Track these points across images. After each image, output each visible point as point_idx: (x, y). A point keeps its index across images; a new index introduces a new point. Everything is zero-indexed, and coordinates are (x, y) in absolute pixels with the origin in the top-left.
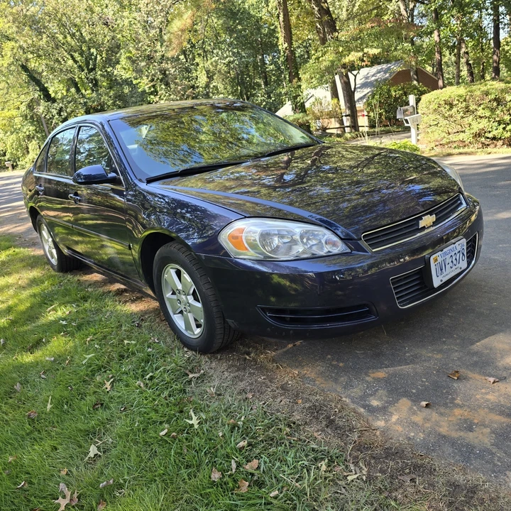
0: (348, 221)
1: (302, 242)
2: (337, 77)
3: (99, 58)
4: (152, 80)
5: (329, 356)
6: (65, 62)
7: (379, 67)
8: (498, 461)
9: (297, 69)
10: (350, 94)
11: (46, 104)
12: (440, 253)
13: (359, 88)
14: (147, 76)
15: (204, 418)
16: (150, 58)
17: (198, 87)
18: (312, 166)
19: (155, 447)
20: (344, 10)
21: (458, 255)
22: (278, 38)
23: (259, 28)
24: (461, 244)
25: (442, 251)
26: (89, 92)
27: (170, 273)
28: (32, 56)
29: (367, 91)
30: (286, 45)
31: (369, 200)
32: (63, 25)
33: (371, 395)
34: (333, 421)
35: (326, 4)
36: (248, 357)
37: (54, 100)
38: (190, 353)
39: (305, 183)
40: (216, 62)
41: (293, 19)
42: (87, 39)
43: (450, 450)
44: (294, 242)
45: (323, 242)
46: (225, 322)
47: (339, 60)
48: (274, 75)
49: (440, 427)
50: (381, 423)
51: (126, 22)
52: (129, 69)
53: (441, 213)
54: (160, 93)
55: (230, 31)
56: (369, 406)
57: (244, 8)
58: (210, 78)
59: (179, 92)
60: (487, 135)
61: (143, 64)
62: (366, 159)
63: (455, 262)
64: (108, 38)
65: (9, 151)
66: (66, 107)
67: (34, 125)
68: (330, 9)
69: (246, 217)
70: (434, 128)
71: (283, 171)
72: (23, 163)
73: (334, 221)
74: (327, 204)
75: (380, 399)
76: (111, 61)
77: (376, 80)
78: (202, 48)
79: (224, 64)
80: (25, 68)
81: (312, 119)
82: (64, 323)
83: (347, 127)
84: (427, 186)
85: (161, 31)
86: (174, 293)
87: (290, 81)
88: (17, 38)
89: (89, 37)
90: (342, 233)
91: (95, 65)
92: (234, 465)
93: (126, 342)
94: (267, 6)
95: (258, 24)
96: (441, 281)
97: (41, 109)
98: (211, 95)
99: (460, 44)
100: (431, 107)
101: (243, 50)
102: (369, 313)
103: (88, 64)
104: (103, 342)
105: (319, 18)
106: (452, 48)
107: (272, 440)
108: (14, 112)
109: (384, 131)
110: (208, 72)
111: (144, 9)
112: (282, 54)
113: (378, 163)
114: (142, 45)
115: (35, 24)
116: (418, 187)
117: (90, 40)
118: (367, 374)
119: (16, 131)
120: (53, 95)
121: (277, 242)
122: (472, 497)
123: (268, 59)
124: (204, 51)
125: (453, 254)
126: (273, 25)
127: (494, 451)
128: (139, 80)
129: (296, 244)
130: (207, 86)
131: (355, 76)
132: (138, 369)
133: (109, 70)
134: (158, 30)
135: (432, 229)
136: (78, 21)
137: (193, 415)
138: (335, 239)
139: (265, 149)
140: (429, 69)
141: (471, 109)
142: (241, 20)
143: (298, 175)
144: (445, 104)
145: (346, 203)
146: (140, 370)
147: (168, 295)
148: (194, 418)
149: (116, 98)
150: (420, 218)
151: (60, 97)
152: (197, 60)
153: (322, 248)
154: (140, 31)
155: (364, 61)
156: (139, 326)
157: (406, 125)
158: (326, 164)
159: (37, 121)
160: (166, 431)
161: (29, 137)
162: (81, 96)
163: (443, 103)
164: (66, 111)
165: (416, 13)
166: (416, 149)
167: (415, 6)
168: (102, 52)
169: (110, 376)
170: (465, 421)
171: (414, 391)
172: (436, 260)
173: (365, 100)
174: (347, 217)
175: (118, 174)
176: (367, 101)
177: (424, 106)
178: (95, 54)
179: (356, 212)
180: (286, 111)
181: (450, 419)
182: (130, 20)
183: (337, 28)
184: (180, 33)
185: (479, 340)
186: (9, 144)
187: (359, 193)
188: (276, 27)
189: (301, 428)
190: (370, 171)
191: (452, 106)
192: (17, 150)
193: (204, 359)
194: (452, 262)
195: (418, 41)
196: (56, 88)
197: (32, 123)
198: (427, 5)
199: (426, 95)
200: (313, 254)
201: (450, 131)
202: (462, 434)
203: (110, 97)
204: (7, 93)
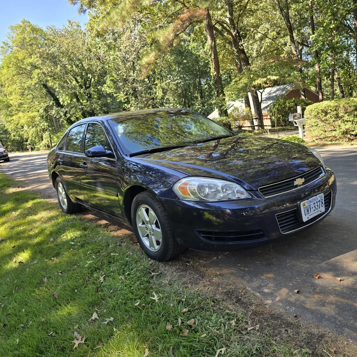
0: (251, 180)
1: (223, 191)
2: (249, 94)
3: (93, 80)
4: (127, 94)
5: (239, 265)
6: (71, 82)
7: (278, 87)
8: (339, 322)
9: (223, 88)
10: (258, 105)
11: (57, 109)
12: (307, 201)
13: (265, 100)
14: (123, 92)
15: (162, 296)
16: (126, 80)
17: (156, 99)
18: (231, 148)
19: (132, 313)
20: (255, 50)
21: (319, 203)
22: (210, 68)
23: (198, 62)
24: (321, 197)
25: (308, 199)
26: (85, 101)
27: (142, 210)
28: (50, 78)
29: (269, 102)
30: (215, 73)
31: (267, 168)
32: (71, 59)
33: (264, 286)
34: (240, 299)
35: (242, 47)
36: (188, 264)
37: (62, 107)
38: (152, 261)
39: (226, 158)
40: (169, 83)
41: (221, 57)
42: (86, 68)
43: (310, 316)
44: (218, 191)
45: (235, 191)
46: (175, 240)
47: (251, 83)
48: (207, 91)
49: (305, 304)
50: (269, 302)
51: (112, 57)
52: (112, 87)
53: (308, 177)
54: (131, 102)
55: (179, 63)
56: (262, 292)
57: (188, 49)
58: (165, 93)
59: (144, 102)
60: (351, 133)
61: (121, 84)
62: (268, 145)
63: (317, 207)
64: (99, 68)
65: (30, 138)
66: (70, 111)
67: (48, 122)
68: (245, 51)
69: (189, 176)
70: (315, 128)
71: (211, 152)
72: (39, 146)
73: (243, 180)
74: (240, 170)
75: (269, 288)
76: (101, 82)
77: (276, 96)
78: (159, 74)
79: (174, 84)
80: (45, 86)
81: (232, 120)
82: (73, 243)
83: (256, 126)
84: (303, 161)
85: (134, 63)
86: (143, 223)
87: (218, 96)
88: (42, 67)
89: (88, 67)
90: (247, 187)
91: (90, 85)
92: (180, 321)
93: (112, 254)
94: (204, 48)
95: (197, 59)
96: (308, 218)
97: (53, 112)
98: (165, 104)
99: (333, 72)
100: (312, 114)
101: (187, 75)
102: (263, 236)
103: (85, 84)
104: (98, 254)
105: (237, 56)
106: (328, 76)
107: (203, 309)
108: (36, 114)
109: (281, 129)
110: (163, 89)
111: (123, 50)
112: (213, 78)
113: (276, 148)
114: (121, 72)
115: (53, 59)
116: (298, 162)
117: (88, 69)
118: (262, 275)
119: (36, 126)
120: (62, 104)
121: (207, 191)
122: (321, 340)
123: (203, 82)
124: (161, 76)
125: (315, 202)
126: (207, 60)
127: (337, 317)
128: (118, 94)
129: (219, 193)
130: (163, 98)
131: (262, 93)
132: (121, 270)
133: (99, 88)
134: (132, 63)
135: (302, 186)
136: (81, 57)
137: (155, 294)
138: (242, 190)
139: (201, 138)
140: (313, 89)
141: (340, 115)
142: (186, 56)
143: (222, 154)
144: (322, 112)
145: (252, 170)
146: (122, 270)
147: (140, 225)
148: (156, 296)
149: (102, 105)
150: (295, 180)
151: (66, 105)
152: (156, 82)
153: (235, 195)
154: (120, 64)
155: (268, 84)
156: (120, 245)
157: (295, 125)
158: (241, 147)
159: (50, 119)
160: (139, 303)
161: (43, 129)
162: (80, 104)
163: (320, 111)
164: (70, 114)
165: (303, 52)
166: (303, 141)
167: (303, 48)
168: (95, 76)
169: (103, 273)
170: (321, 301)
171: (291, 284)
172: (304, 205)
173: (268, 109)
174: (251, 177)
175: (112, 152)
176: (270, 109)
177: (308, 113)
178: (91, 77)
179: (257, 175)
180: (215, 115)
181: (312, 300)
182: (114, 56)
183: (250, 62)
184: (147, 66)
185: (334, 257)
186: (30, 134)
187: (261, 164)
188: (209, 61)
189: (221, 303)
190: (270, 152)
191: (326, 113)
192: (35, 138)
193: (161, 265)
194: (315, 207)
195: (305, 70)
196: (64, 99)
197: (46, 122)
198: (311, 47)
199: (309, 106)
200: (229, 199)
201: (326, 130)
202: (318, 308)
203: (99, 105)
204: (32, 102)
